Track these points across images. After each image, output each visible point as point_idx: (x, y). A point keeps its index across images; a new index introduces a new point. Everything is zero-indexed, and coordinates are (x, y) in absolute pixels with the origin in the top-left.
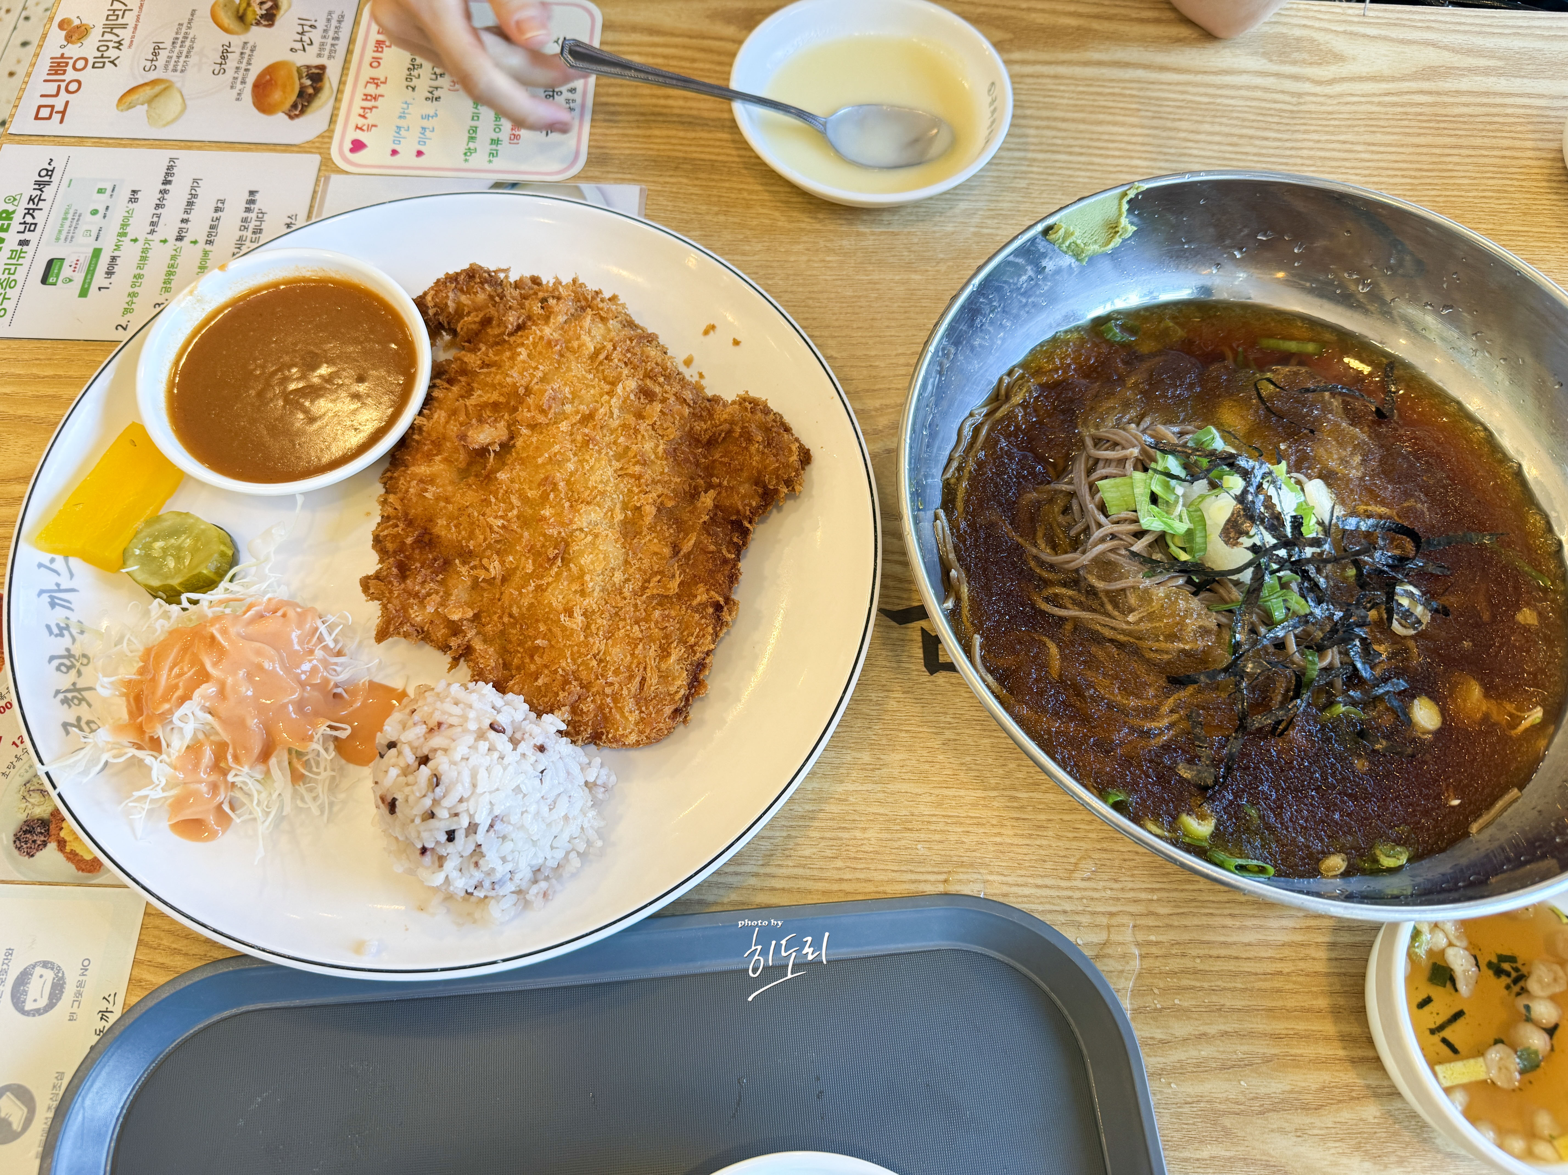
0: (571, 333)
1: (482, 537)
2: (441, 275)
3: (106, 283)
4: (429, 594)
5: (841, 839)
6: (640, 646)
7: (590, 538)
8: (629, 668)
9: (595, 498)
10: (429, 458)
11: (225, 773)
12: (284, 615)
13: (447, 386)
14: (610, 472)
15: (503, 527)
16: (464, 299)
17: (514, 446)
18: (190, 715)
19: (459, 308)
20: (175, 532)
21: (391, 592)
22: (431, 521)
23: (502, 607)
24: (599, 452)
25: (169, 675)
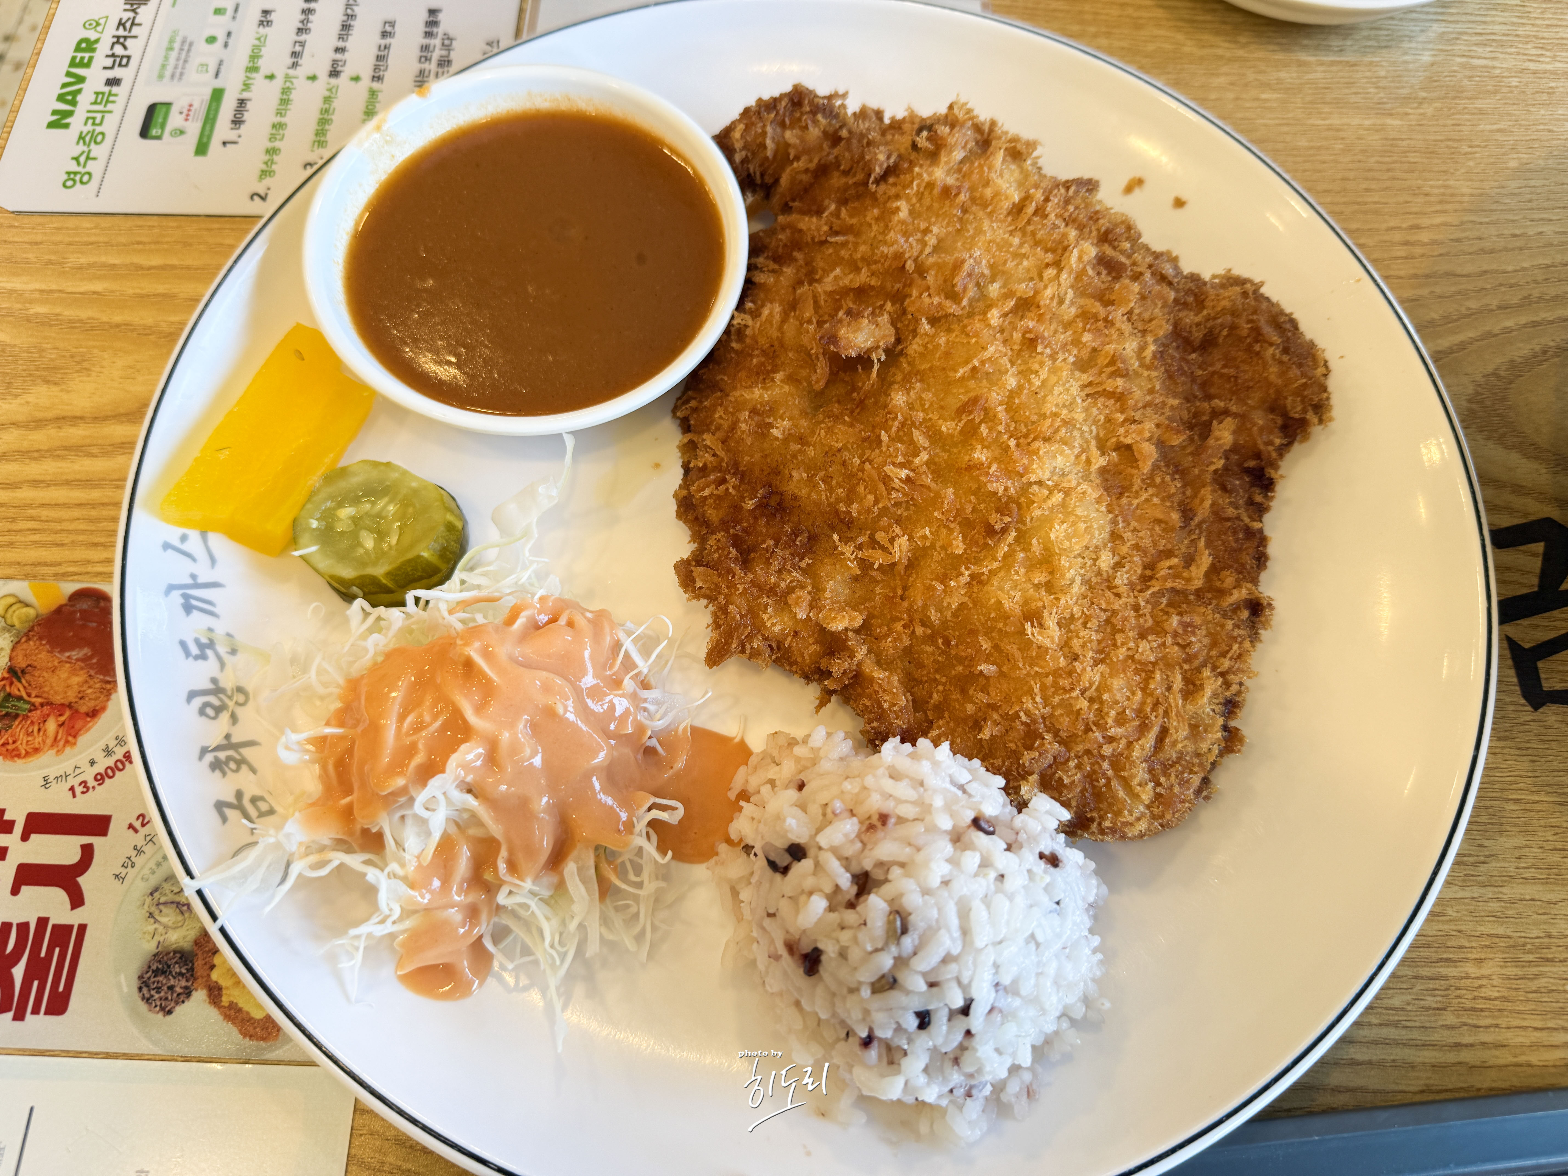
0: (975, 177)
1: (871, 498)
2: (752, 102)
3: (232, 135)
4: (790, 590)
5: (1446, 978)
6: (1158, 676)
7: (1058, 497)
8: (1139, 712)
9: (1057, 431)
10: (764, 375)
11: (490, 889)
12: (570, 624)
13: (776, 267)
14: (1075, 390)
15: (908, 480)
16: (790, 136)
17: (901, 353)
18: (441, 798)
19: (783, 148)
20: (373, 491)
21: (732, 586)
22: (778, 473)
23: (909, 611)
24: (1053, 357)
25: (399, 729)
